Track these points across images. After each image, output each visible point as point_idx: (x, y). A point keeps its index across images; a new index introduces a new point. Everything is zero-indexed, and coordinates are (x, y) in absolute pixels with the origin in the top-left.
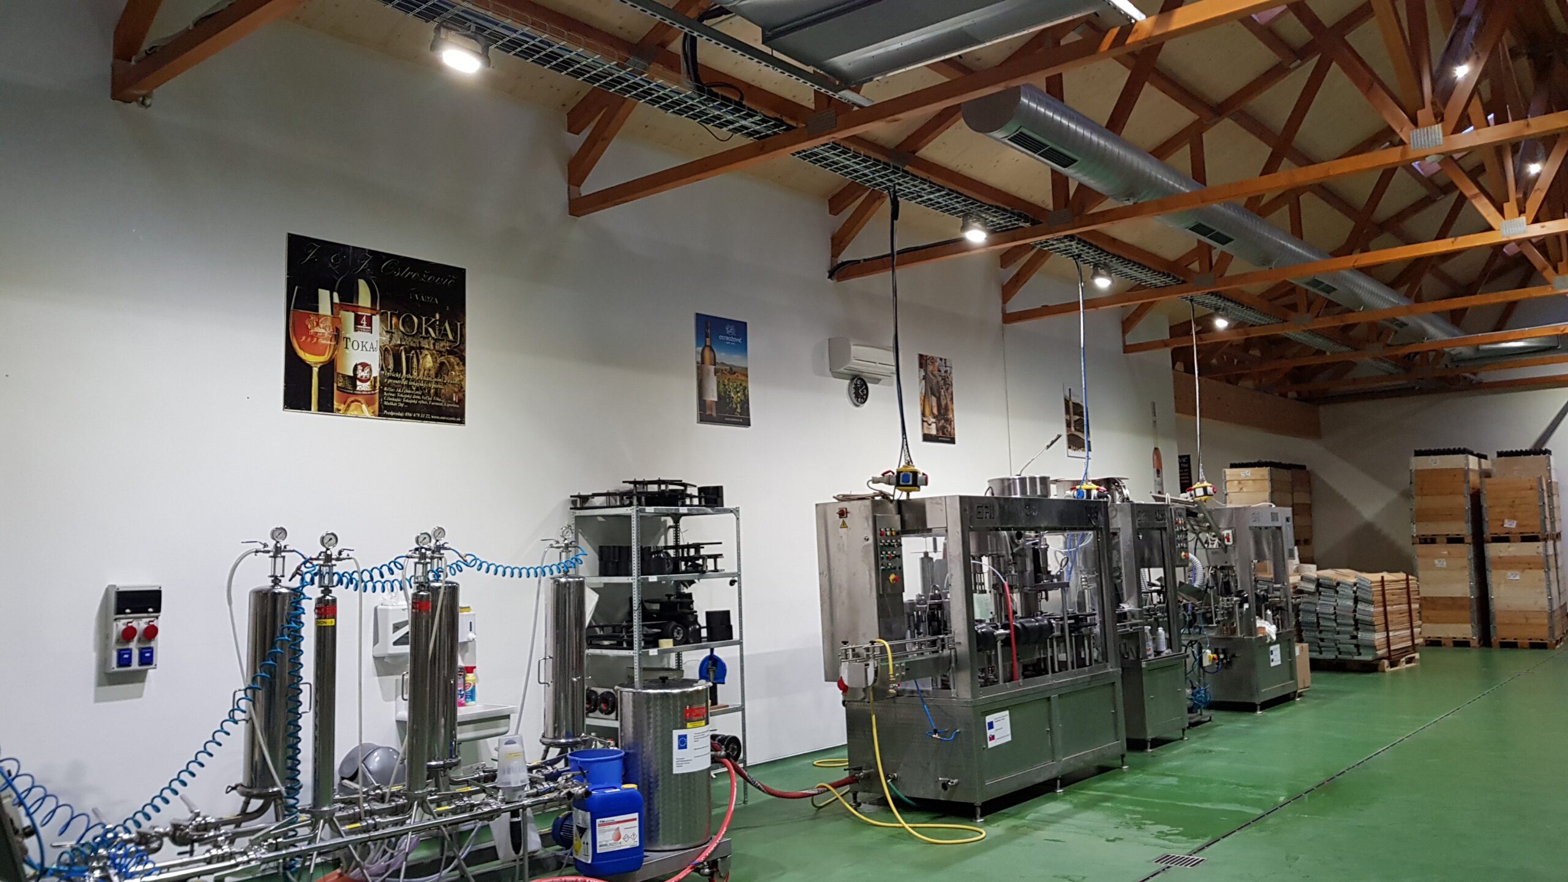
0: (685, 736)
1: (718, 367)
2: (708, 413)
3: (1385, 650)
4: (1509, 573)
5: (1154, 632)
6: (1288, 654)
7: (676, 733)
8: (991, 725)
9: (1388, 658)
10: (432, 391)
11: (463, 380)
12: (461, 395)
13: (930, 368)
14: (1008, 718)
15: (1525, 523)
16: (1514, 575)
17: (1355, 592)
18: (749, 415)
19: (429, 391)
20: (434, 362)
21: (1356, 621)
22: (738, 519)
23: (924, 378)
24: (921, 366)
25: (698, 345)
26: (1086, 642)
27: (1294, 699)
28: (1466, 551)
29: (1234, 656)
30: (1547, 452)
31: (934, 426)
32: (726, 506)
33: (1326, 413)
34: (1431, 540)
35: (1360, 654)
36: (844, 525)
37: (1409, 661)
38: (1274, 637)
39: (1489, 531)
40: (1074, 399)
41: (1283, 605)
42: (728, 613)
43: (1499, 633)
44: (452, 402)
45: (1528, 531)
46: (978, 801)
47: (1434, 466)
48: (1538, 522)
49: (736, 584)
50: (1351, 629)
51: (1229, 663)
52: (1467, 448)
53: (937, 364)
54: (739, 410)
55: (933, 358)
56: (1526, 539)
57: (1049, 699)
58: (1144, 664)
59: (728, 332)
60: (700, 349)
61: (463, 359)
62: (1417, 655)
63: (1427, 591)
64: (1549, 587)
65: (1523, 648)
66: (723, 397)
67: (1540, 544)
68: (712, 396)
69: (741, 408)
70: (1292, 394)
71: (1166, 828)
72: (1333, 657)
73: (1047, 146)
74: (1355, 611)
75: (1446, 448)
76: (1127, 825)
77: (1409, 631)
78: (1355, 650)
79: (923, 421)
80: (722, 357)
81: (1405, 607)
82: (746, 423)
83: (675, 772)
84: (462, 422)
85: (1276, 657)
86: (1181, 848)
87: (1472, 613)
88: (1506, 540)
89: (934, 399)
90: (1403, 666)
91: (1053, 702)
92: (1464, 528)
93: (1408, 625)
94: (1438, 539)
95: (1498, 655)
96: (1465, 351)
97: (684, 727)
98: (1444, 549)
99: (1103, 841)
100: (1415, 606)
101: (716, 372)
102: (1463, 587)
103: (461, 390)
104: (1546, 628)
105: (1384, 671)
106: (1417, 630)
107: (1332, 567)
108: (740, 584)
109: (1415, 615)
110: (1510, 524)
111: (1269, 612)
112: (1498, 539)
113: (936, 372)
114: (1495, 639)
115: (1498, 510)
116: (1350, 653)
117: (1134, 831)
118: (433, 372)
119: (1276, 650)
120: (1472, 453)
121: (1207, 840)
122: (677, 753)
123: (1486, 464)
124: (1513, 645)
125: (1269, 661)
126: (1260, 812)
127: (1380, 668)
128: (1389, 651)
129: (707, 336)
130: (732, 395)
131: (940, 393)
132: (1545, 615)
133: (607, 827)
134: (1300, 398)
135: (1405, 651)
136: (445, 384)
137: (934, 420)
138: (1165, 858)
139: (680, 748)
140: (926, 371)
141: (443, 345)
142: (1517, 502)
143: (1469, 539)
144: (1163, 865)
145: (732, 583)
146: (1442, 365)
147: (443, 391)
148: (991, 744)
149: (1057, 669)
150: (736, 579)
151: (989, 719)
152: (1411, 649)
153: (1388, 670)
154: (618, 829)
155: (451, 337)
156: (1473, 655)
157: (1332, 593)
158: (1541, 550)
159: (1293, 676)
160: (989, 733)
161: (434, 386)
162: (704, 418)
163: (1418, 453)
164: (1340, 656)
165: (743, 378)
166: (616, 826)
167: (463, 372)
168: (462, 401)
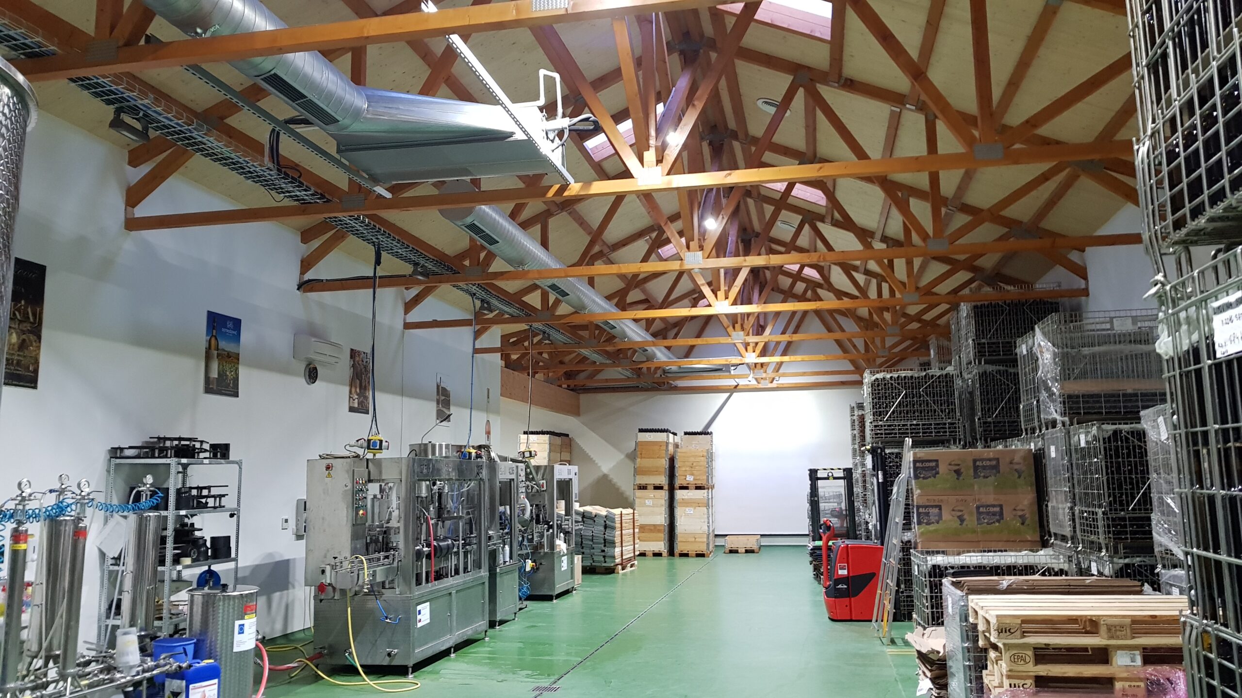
0: (243, 625)
1: (219, 352)
2: (211, 386)
3: (620, 559)
4: (687, 509)
5: (503, 548)
6: (571, 562)
7: (238, 623)
8: (420, 612)
9: (621, 564)
10: (15, 362)
11: (38, 354)
12: (36, 365)
13: (357, 359)
14: (428, 608)
15: (698, 478)
16: (690, 510)
17: (605, 522)
18: (238, 389)
19: (13, 362)
20: (18, 338)
21: (605, 540)
22: (240, 468)
23: (353, 366)
24: (351, 357)
25: (207, 335)
26: (469, 556)
27: (571, 592)
28: (664, 494)
29: (541, 564)
30: (711, 434)
31: (356, 400)
32: (231, 458)
33: (584, 398)
34: (643, 487)
35: (605, 562)
36: (329, 475)
37: (632, 566)
38: (565, 551)
39: (678, 482)
40: (443, 385)
41: (570, 530)
42: (229, 537)
43: (679, 547)
44: (29, 371)
45: (699, 483)
46: (411, 663)
47: (649, 439)
48: (705, 477)
49: (235, 516)
50: (602, 546)
51: (538, 569)
52: (670, 429)
53: (361, 356)
54: (231, 385)
55: (359, 352)
56: (698, 488)
57: (450, 594)
58: (498, 570)
59: (228, 326)
60: (209, 338)
61: (39, 338)
62: (636, 562)
63: (641, 520)
64: (708, 518)
65: (692, 557)
66: (222, 374)
67: (705, 491)
68: (214, 374)
69: (234, 382)
70: (565, 386)
71: (530, 672)
72: (589, 564)
73: (484, 232)
74: (604, 534)
75: (657, 428)
76: (506, 673)
77: (632, 547)
78: (603, 559)
79: (350, 397)
80: (223, 344)
81: (631, 531)
82: (236, 395)
83: (234, 651)
84: (35, 387)
85: (565, 565)
86: (545, 682)
87: (664, 535)
88: (686, 488)
89: (358, 382)
90: (628, 569)
91: (453, 595)
92: (663, 480)
93: (632, 543)
94: (649, 487)
95: (678, 561)
96: (674, 368)
97: (243, 618)
98: (651, 493)
99: (495, 681)
100: (637, 530)
101: (218, 355)
102: (660, 518)
103: (36, 363)
104: (705, 545)
105: (618, 573)
106: (636, 546)
107: (591, 505)
108: (238, 517)
109: (636, 536)
110: (690, 478)
111: (562, 535)
112: (682, 488)
113: (360, 362)
114: (677, 551)
115: (684, 469)
116: (599, 562)
117: (511, 675)
118: (16, 347)
119: (565, 559)
120: (670, 432)
121: (556, 677)
122: (237, 637)
123: (677, 439)
124: (686, 555)
125: (561, 567)
126: (580, 659)
127: (616, 571)
128: (622, 560)
129: (214, 329)
130: (228, 373)
131: (362, 377)
132: (705, 536)
133: (197, 690)
134: (569, 388)
135: (629, 560)
136: (25, 356)
137: (357, 397)
138: (537, 688)
139: (239, 633)
140: (354, 361)
141: (26, 326)
142: (694, 464)
143: (666, 487)
144: (538, 692)
145: (232, 516)
146: (658, 375)
147: (23, 362)
148: (419, 625)
149: (453, 574)
150: (236, 512)
151: (419, 608)
152: (633, 559)
153: (621, 572)
154: (204, 691)
155: (32, 320)
156: (664, 561)
157: (591, 522)
158: (706, 495)
159: (572, 577)
160: (419, 617)
161: (16, 358)
162: (208, 390)
163: (641, 431)
164: (593, 564)
165: (236, 361)
166: (202, 690)
167: (39, 348)
168: (36, 371)
